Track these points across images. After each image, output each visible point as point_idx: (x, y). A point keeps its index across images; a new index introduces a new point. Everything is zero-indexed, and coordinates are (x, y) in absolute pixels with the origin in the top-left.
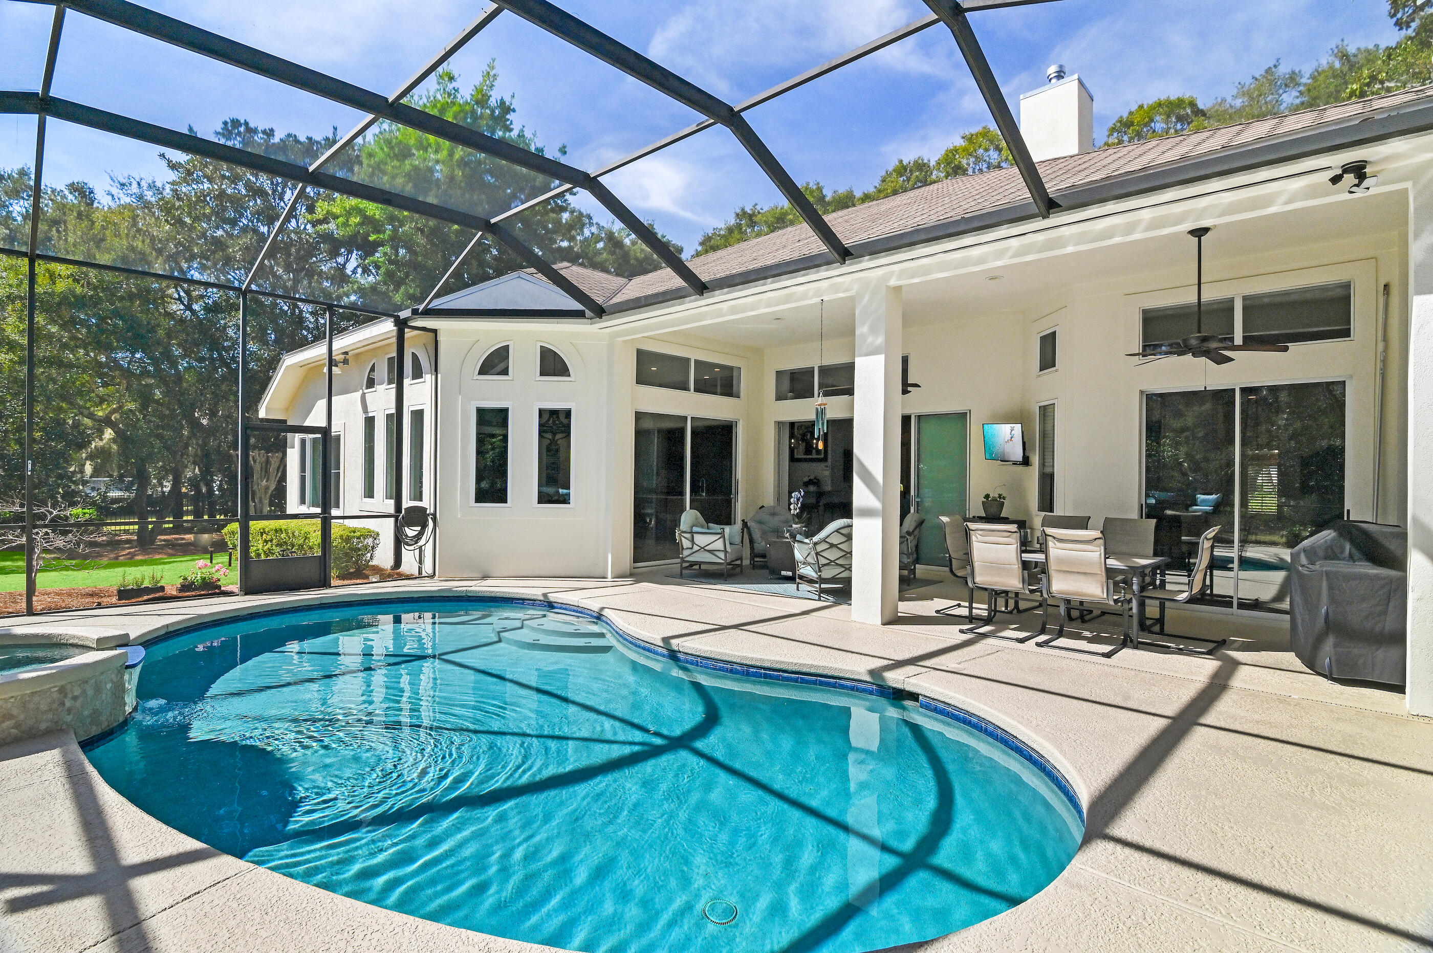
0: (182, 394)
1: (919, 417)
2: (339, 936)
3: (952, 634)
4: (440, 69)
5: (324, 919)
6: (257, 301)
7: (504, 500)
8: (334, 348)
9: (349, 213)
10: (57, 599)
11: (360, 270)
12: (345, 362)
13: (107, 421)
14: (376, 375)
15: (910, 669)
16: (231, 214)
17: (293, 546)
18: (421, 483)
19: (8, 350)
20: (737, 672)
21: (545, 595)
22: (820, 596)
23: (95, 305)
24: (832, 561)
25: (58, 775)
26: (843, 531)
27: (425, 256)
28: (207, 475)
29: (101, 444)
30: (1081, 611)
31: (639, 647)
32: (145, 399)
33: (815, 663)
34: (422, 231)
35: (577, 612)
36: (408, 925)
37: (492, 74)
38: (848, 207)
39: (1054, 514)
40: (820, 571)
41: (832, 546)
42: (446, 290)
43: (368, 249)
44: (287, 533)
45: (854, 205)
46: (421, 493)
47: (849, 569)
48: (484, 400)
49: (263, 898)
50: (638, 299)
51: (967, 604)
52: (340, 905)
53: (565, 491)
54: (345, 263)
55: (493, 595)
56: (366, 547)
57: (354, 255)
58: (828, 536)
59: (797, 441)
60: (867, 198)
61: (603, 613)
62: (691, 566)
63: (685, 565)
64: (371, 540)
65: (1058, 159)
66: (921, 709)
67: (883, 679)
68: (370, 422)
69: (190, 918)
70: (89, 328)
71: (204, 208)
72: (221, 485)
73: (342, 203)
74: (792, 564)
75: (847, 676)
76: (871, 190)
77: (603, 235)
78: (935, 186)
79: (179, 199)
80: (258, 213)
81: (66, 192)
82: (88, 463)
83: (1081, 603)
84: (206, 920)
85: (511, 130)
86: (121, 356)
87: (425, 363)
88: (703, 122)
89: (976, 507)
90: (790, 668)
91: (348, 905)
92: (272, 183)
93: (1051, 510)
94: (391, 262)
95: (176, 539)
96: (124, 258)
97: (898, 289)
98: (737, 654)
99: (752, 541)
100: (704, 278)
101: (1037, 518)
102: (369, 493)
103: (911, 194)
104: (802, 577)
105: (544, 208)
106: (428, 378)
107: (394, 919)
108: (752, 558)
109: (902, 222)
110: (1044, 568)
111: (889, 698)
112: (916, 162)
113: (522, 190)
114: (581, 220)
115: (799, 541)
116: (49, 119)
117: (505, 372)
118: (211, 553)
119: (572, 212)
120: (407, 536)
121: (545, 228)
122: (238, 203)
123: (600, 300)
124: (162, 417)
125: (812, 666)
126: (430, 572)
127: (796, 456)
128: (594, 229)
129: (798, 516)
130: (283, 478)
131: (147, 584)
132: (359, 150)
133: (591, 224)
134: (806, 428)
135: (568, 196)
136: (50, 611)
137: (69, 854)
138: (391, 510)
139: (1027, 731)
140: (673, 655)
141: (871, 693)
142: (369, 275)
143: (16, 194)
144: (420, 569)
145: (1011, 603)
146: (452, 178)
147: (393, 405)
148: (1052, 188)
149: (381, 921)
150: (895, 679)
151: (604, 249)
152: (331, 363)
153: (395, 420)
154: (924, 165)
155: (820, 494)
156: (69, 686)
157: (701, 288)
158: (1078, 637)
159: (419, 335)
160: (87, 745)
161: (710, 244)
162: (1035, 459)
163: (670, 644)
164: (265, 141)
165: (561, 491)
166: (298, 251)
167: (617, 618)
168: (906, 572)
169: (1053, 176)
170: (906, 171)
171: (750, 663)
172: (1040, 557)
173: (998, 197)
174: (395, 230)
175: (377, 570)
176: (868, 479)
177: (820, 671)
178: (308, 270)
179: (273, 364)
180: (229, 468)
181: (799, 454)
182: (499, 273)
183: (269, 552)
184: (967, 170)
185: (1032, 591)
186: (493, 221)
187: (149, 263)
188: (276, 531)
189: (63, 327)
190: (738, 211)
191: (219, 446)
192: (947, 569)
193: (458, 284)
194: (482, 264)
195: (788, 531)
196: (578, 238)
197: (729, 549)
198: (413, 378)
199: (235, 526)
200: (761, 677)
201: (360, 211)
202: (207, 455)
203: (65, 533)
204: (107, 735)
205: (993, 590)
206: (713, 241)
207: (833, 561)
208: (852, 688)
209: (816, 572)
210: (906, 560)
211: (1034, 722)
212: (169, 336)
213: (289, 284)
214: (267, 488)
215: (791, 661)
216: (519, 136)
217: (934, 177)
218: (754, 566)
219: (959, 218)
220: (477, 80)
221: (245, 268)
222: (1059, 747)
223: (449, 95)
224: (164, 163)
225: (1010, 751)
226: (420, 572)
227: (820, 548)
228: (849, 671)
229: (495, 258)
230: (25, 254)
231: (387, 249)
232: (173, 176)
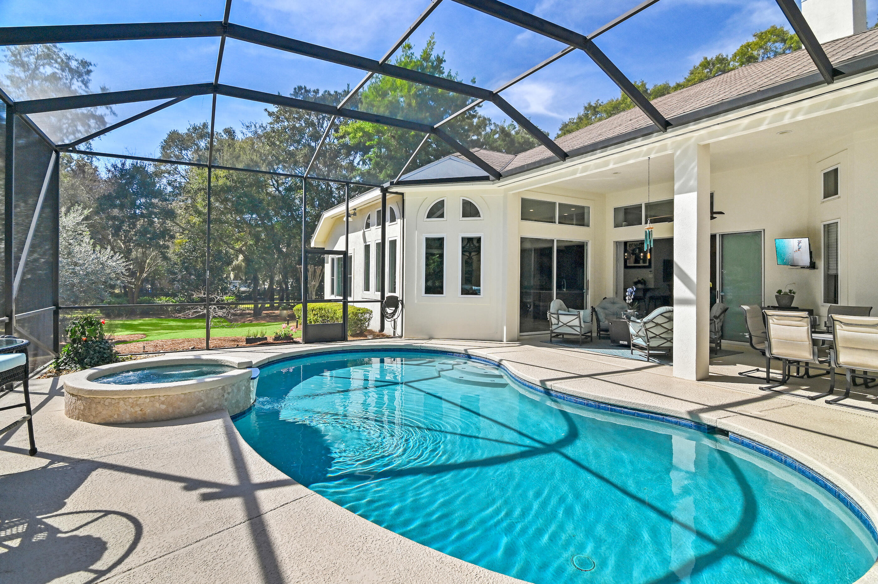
0: (274, 236)
1: (723, 236)
2: (359, 539)
3: (754, 390)
4: (404, 43)
5: (351, 528)
6: (310, 184)
7: (442, 293)
8: (349, 206)
9: (356, 131)
10: (219, 342)
11: (361, 163)
12: (355, 214)
13: (240, 251)
14: (371, 221)
15: (721, 413)
16: (297, 138)
17: (328, 317)
18: (395, 282)
19: (198, 216)
20: (591, 406)
21: (466, 350)
22: (649, 359)
23: (235, 191)
24: (657, 335)
25: (222, 433)
26: (665, 315)
27: (396, 152)
28: (285, 277)
29: (237, 263)
30: (865, 380)
31: (525, 385)
32: (257, 238)
33: (648, 404)
34: (394, 137)
35: (485, 361)
36: (396, 539)
37: (432, 42)
38: (664, 95)
39: (839, 305)
40: (648, 342)
41: (657, 324)
42: (408, 171)
43: (365, 150)
44: (325, 310)
45: (668, 93)
46: (395, 288)
47: (671, 340)
48: (430, 233)
49: (319, 511)
50: (523, 166)
51: (765, 370)
52: (359, 522)
53: (476, 288)
54: (354, 159)
55: (435, 349)
56: (365, 319)
57: (358, 155)
58: (655, 318)
59: (629, 255)
60: (679, 87)
61: (502, 363)
62: (557, 335)
63: (553, 335)
64: (368, 314)
65: (837, 40)
66: (730, 442)
67: (699, 418)
68: (367, 248)
69: (284, 517)
70: (233, 202)
71: (285, 135)
72: (292, 284)
73: (353, 124)
74: (628, 337)
75: (672, 414)
76: (681, 81)
77: (498, 130)
78: (733, 73)
79: (274, 132)
80: (311, 136)
81: (223, 134)
82: (232, 273)
83: (865, 373)
84: (291, 519)
85: (443, 73)
86: (247, 216)
87: (397, 213)
88: (566, 49)
89: (770, 298)
90: (629, 406)
91: (363, 522)
92: (317, 118)
93: (836, 302)
94: (377, 156)
95: (271, 313)
96: (248, 165)
97: (707, 146)
98: (591, 394)
99: (598, 320)
100: (566, 150)
101: (824, 309)
102: (367, 288)
103: (714, 80)
104: (634, 345)
105: (463, 117)
106: (399, 221)
107: (388, 534)
108: (598, 332)
109: (709, 99)
110: (832, 345)
111: (704, 432)
112: (717, 58)
113: (450, 108)
114: (485, 122)
115: (633, 321)
116: (218, 96)
117: (442, 216)
118: (288, 321)
119: (479, 117)
120: (387, 313)
121: (463, 129)
122: (301, 131)
123: (498, 169)
124: (265, 248)
125: (645, 406)
126: (400, 334)
127: (628, 265)
128: (493, 127)
129: (631, 305)
130: (322, 280)
131: (259, 336)
132: (361, 95)
133: (490, 124)
134: (635, 245)
135: (477, 108)
136: (216, 348)
137: (228, 474)
138: (379, 299)
139: (824, 467)
140: (547, 392)
141: (690, 427)
142: (366, 165)
143: (201, 137)
144: (394, 332)
145: (802, 371)
146: (409, 105)
147: (380, 237)
148: (835, 60)
149: (381, 534)
150: (709, 418)
151: (499, 138)
152: (348, 215)
153: (381, 246)
154: (724, 59)
155: (646, 290)
156: (226, 387)
157: (564, 156)
158: (864, 398)
159: (393, 197)
160: (234, 418)
161: (566, 129)
162: (821, 264)
163: (545, 385)
164: (314, 96)
165: (473, 287)
166: (330, 155)
167: (511, 367)
168: (714, 345)
169: (834, 52)
170: (709, 65)
171: (600, 400)
172: (829, 337)
173: (787, 73)
174: (380, 138)
175: (371, 332)
176: (685, 279)
177: (650, 410)
178: (335, 165)
179: (318, 217)
180: (296, 275)
181: (631, 263)
182: (437, 158)
183: (316, 321)
184: (757, 59)
185: (821, 362)
186: (435, 126)
187: (259, 167)
188: (320, 309)
189: (221, 203)
190: (586, 105)
191: (291, 263)
192: (748, 344)
193: (414, 166)
194: (428, 153)
195: (624, 314)
196: (483, 133)
197: (583, 325)
198: (391, 222)
199: (300, 306)
200: (608, 410)
201: (361, 129)
202: (285, 268)
203: (222, 308)
204: (243, 414)
205: (787, 360)
206: (568, 127)
207: (659, 335)
208: (676, 423)
209: (645, 342)
210: (714, 337)
211: (828, 459)
212: (268, 205)
213: (326, 173)
214: (314, 285)
215: (630, 401)
216: (448, 76)
217: (731, 66)
218: (600, 338)
219: (756, 91)
220: (424, 46)
221: (304, 166)
222: (852, 481)
223: (409, 57)
224: (267, 113)
225: (807, 479)
226: (394, 334)
227: (648, 326)
228: (673, 411)
229: (434, 150)
230: (206, 166)
231: (375, 149)
232: (270, 120)
